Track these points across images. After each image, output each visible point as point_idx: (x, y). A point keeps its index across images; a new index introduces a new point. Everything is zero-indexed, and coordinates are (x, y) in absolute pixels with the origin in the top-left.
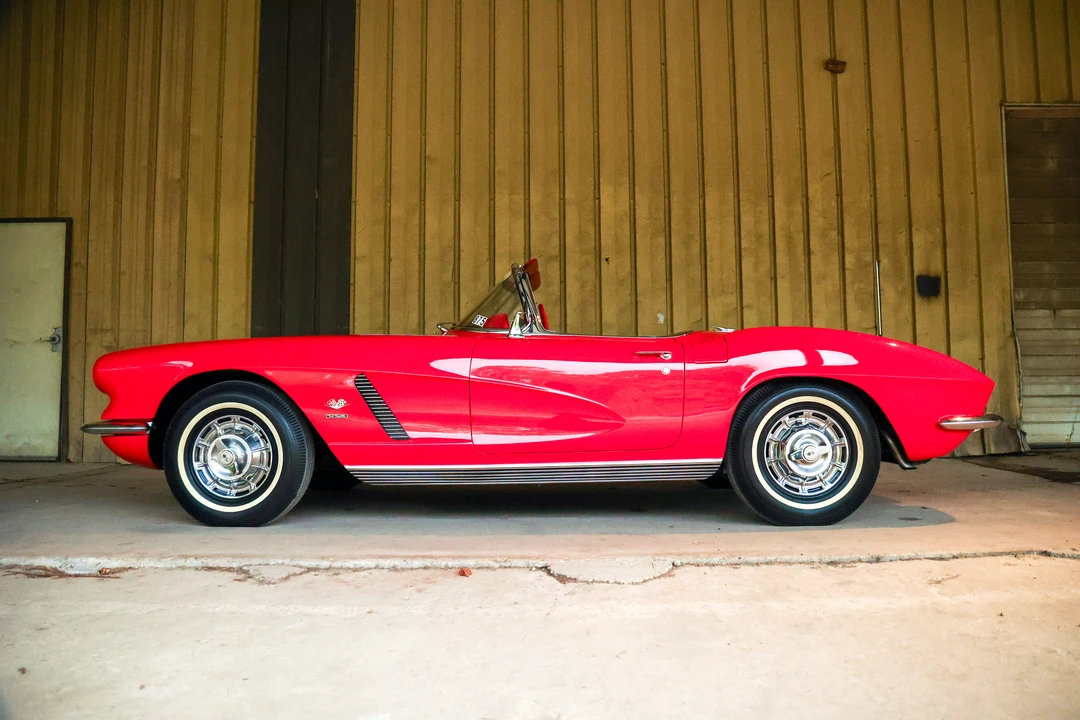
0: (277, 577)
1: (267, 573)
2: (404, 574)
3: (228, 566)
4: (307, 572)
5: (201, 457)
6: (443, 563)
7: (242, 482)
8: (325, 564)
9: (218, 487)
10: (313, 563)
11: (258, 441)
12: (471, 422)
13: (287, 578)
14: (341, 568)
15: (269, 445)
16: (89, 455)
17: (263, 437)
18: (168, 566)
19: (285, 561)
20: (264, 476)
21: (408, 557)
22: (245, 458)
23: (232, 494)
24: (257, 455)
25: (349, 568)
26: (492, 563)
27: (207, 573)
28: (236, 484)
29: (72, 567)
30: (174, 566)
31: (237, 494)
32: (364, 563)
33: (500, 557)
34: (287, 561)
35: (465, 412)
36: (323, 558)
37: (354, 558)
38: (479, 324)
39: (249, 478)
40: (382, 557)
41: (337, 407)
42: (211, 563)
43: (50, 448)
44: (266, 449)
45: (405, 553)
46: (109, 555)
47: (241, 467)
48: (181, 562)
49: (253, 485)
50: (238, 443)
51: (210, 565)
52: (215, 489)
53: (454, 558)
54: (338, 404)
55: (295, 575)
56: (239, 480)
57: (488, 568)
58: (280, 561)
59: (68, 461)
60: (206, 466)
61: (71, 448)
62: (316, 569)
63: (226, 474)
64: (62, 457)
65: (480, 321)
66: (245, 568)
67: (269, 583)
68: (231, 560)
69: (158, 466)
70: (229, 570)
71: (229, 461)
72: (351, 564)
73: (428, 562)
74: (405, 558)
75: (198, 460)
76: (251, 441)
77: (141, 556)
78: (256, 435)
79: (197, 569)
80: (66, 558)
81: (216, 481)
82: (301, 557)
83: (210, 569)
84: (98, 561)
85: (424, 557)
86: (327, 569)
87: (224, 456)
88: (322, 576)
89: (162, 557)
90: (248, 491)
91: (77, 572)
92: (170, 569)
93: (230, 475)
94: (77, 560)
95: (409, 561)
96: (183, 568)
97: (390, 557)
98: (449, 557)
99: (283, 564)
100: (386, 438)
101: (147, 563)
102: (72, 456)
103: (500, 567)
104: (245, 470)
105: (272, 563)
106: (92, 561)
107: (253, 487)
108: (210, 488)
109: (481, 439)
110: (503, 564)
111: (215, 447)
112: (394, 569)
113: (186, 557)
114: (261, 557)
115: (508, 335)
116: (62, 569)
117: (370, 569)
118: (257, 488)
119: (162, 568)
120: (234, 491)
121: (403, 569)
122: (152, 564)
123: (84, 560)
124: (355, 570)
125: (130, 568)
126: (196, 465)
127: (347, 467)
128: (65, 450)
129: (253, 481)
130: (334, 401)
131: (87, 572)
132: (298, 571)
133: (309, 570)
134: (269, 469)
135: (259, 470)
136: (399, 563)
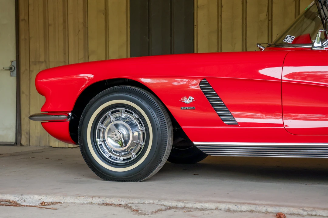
0: (150, 211)
1: (142, 208)
2: (236, 214)
3: (119, 203)
4: (169, 209)
5: (101, 135)
6: (264, 209)
7: (127, 152)
8: (181, 205)
9: (112, 155)
10: (174, 204)
11: (137, 125)
12: (283, 111)
13: (157, 212)
14: (192, 208)
15: (143, 128)
16: (33, 142)
17: (140, 123)
18: (82, 202)
19: (155, 202)
20: (141, 148)
21: (238, 203)
22: (129, 137)
23: (120, 160)
24: (136, 134)
25: (197, 208)
26: (301, 212)
27: (106, 207)
28: (123, 153)
29: (25, 201)
30: (85, 202)
31: (124, 160)
32: (207, 205)
33: (308, 207)
34: (156, 202)
35: (278, 102)
36: (180, 201)
37: (201, 202)
38: (288, 42)
39: (132, 150)
40: (220, 202)
41: (187, 102)
42: (108, 201)
43: (11, 137)
44: (142, 130)
45: (236, 201)
46: (46, 194)
47: (126, 142)
48: (90, 200)
49: (134, 154)
50: (124, 126)
51: (108, 202)
52: (110, 157)
53: (271, 206)
54: (189, 100)
55: (161, 210)
56: (124, 151)
57: (298, 215)
58: (152, 202)
59: (21, 145)
60: (104, 141)
61: (23, 137)
62: (176, 208)
63: (117, 147)
64: (17, 143)
65: (289, 39)
66: (130, 205)
67: (145, 214)
68: (121, 199)
69: (75, 141)
70: (119, 205)
71: (119, 138)
72: (199, 205)
73: (253, 208)
74: (236, 204)
75: (99, 137)
76: (132, 125)
77: (65, 195)
78: (135, 121)
79: (99, 204)
80: (22, 195)
81: (110, 151)
82: (166, 199)
83: (107, 204)
84: (40, 198)
85: (249, 204)
86: (183, 208)
87: (116, 135)
88: (180, 212)
89: (78, 196)
90: (130, 158)
91: (28, 204)
92: (83, 204)
93: (120, 147)
94: (28, 197)
95: (239, 206)
96: (91, 203)
97: (225, 202)
98: (268, 205)
99: (154, 203)
100: (221, 123)
101: (69, 200)
102: (23, 142)
103: (308, 215)
104: (128, 145)
105: (146, 202)
106: (37, 197)
107: (134, 156)
108: (107, 156)
109: (292, 123)
110: (310, 213)
111: (110, 129)
112: (229, 210)
113: (93, 197)
114: (140, 198)
115: (311, 48)
116: (19, 202)
117: (212, 209)
118: (136, 156)
119: (78, 204)
120: (122, 158)
121: (235, 211)
122: (72, 200)
123: (32, 197)
124: (202, 210)
125: (59, 202)
126: (99, 141)
127: (195, 143)
128: (19, 138)
129: (134, 152)
130: (186, 98)
131: (34, 205)
132: (163, 208)
133: (171, 208)
134: (143, 144)
135: (137, 144)
136: (232, 207)
